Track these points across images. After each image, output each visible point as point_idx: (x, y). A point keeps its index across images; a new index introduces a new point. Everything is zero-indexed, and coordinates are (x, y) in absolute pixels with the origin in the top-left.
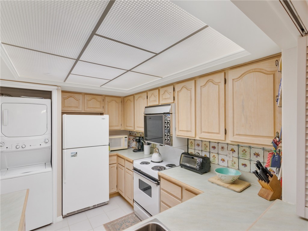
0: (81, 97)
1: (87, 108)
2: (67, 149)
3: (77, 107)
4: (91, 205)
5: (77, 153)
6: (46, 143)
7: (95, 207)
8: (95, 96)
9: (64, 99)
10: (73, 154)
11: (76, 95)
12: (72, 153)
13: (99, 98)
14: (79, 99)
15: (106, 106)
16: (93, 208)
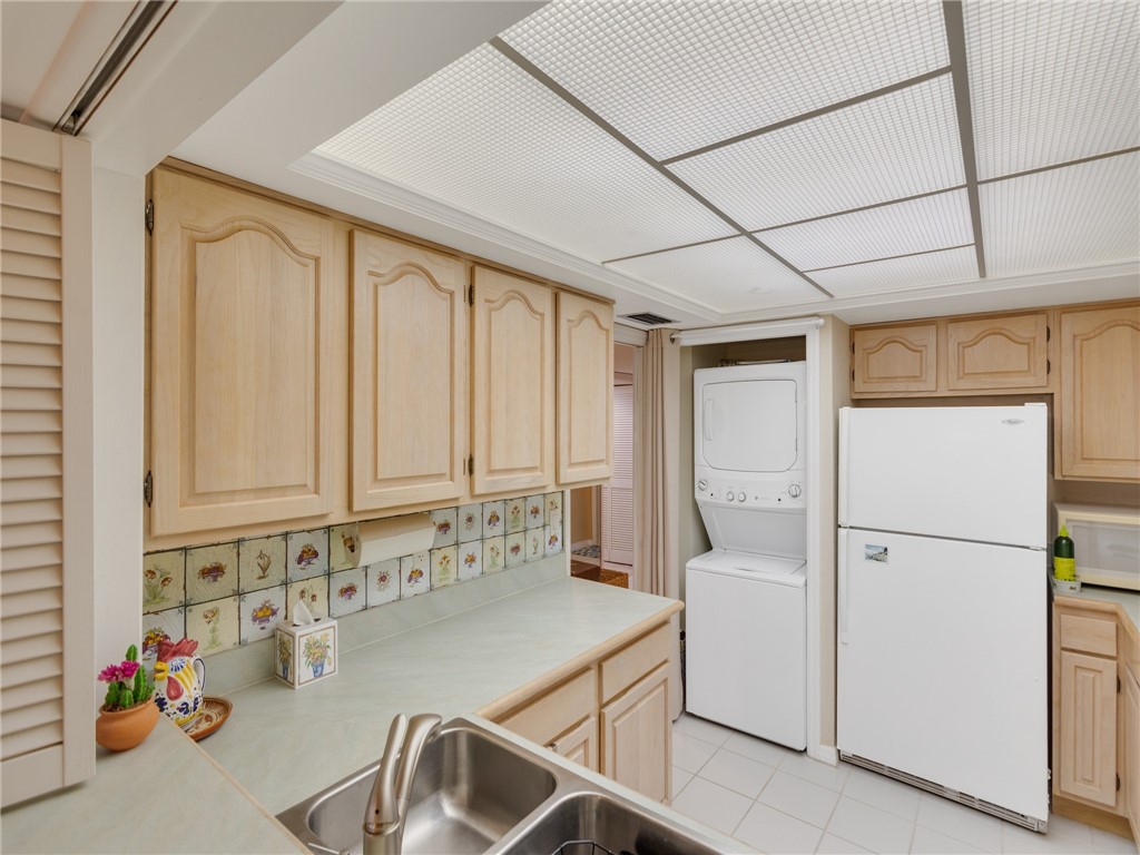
0: (929, 336)
1: (959, 378)
2: (851, 528)
3: (915, 378)
4: (954, 783)
5: (886, 549)
6: (795, 496)
7: (965, 802)
8: (998, 323)
9: (868, 354)
10: (872, 552)
11: (912, 335)
12: (868, 546)
13: (1023, 328)
14: (925, 346)
15: (1068, 359)
16: (958, 800)
